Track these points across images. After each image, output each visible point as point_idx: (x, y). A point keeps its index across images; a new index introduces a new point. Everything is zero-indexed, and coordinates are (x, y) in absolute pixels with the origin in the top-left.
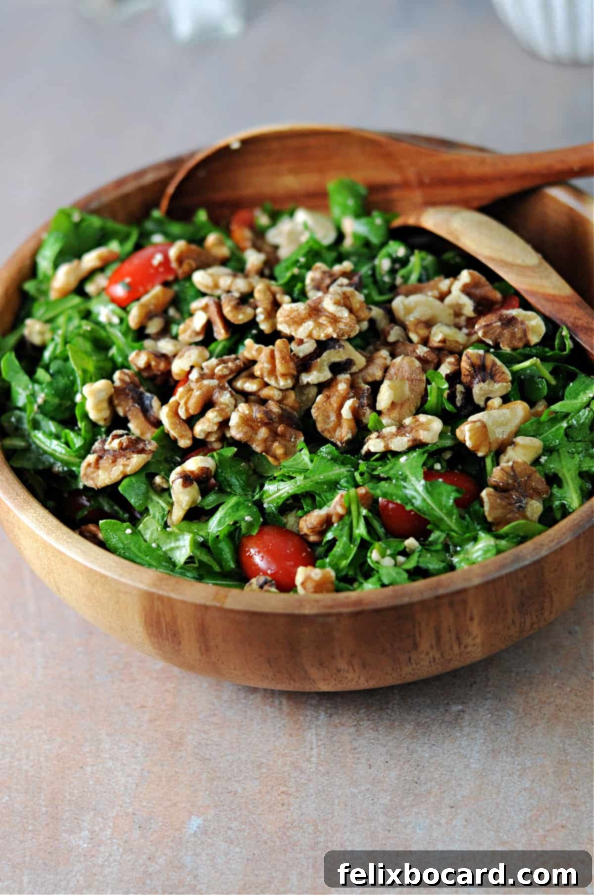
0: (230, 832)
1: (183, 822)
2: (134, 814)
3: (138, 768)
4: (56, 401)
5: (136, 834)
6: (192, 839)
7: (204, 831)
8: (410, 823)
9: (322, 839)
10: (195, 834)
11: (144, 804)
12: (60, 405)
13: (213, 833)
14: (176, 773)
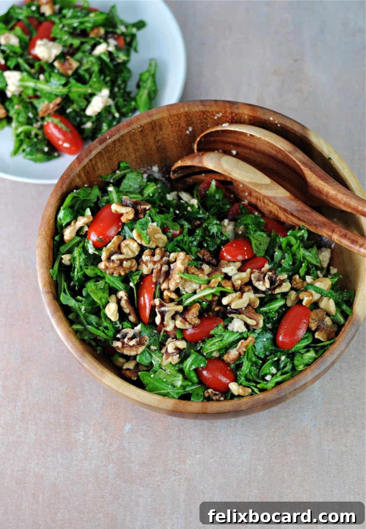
0: (143, 431)
1: (123, 427)
2: (102, 423)
3: (101, 399)
4: (90, 307)
5: (103, 432)
6: (127, 435)
7: (132, 430)
8: (218, 426)
9: (182, 434)
10: (128, 433)
11: (106, 418)
12: (92, 308)
13: (136, 432)
14: (118, 401)
